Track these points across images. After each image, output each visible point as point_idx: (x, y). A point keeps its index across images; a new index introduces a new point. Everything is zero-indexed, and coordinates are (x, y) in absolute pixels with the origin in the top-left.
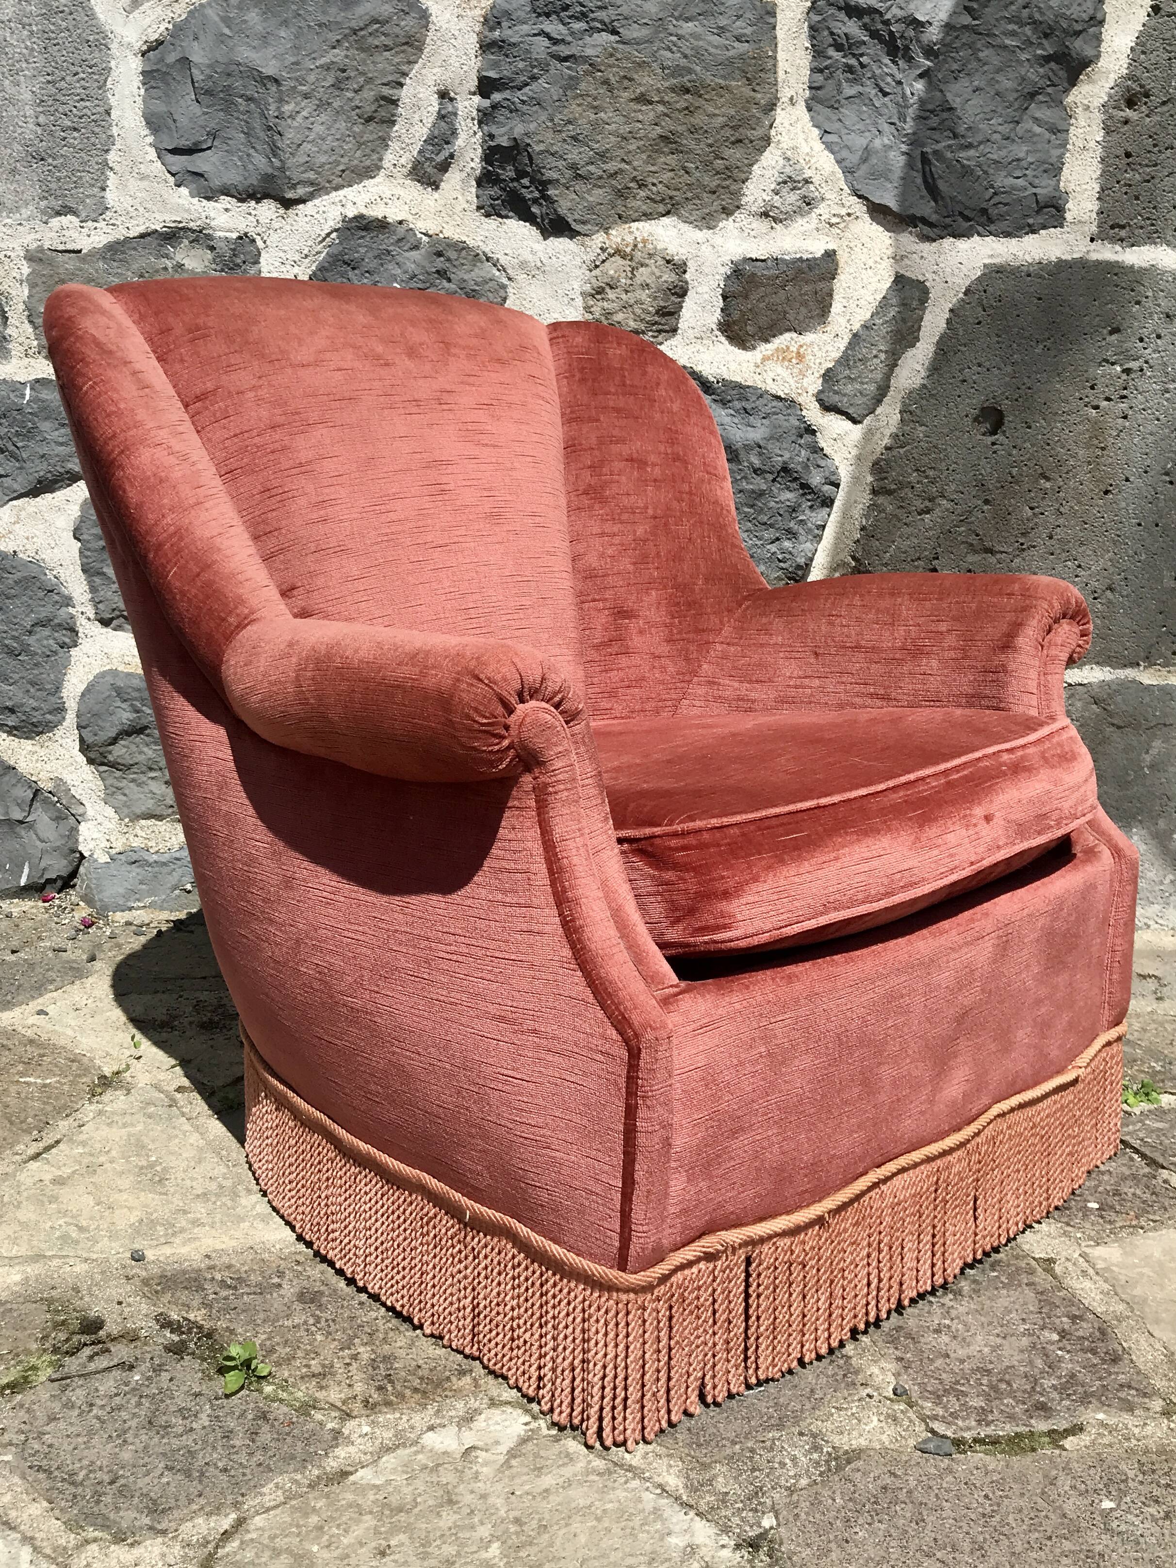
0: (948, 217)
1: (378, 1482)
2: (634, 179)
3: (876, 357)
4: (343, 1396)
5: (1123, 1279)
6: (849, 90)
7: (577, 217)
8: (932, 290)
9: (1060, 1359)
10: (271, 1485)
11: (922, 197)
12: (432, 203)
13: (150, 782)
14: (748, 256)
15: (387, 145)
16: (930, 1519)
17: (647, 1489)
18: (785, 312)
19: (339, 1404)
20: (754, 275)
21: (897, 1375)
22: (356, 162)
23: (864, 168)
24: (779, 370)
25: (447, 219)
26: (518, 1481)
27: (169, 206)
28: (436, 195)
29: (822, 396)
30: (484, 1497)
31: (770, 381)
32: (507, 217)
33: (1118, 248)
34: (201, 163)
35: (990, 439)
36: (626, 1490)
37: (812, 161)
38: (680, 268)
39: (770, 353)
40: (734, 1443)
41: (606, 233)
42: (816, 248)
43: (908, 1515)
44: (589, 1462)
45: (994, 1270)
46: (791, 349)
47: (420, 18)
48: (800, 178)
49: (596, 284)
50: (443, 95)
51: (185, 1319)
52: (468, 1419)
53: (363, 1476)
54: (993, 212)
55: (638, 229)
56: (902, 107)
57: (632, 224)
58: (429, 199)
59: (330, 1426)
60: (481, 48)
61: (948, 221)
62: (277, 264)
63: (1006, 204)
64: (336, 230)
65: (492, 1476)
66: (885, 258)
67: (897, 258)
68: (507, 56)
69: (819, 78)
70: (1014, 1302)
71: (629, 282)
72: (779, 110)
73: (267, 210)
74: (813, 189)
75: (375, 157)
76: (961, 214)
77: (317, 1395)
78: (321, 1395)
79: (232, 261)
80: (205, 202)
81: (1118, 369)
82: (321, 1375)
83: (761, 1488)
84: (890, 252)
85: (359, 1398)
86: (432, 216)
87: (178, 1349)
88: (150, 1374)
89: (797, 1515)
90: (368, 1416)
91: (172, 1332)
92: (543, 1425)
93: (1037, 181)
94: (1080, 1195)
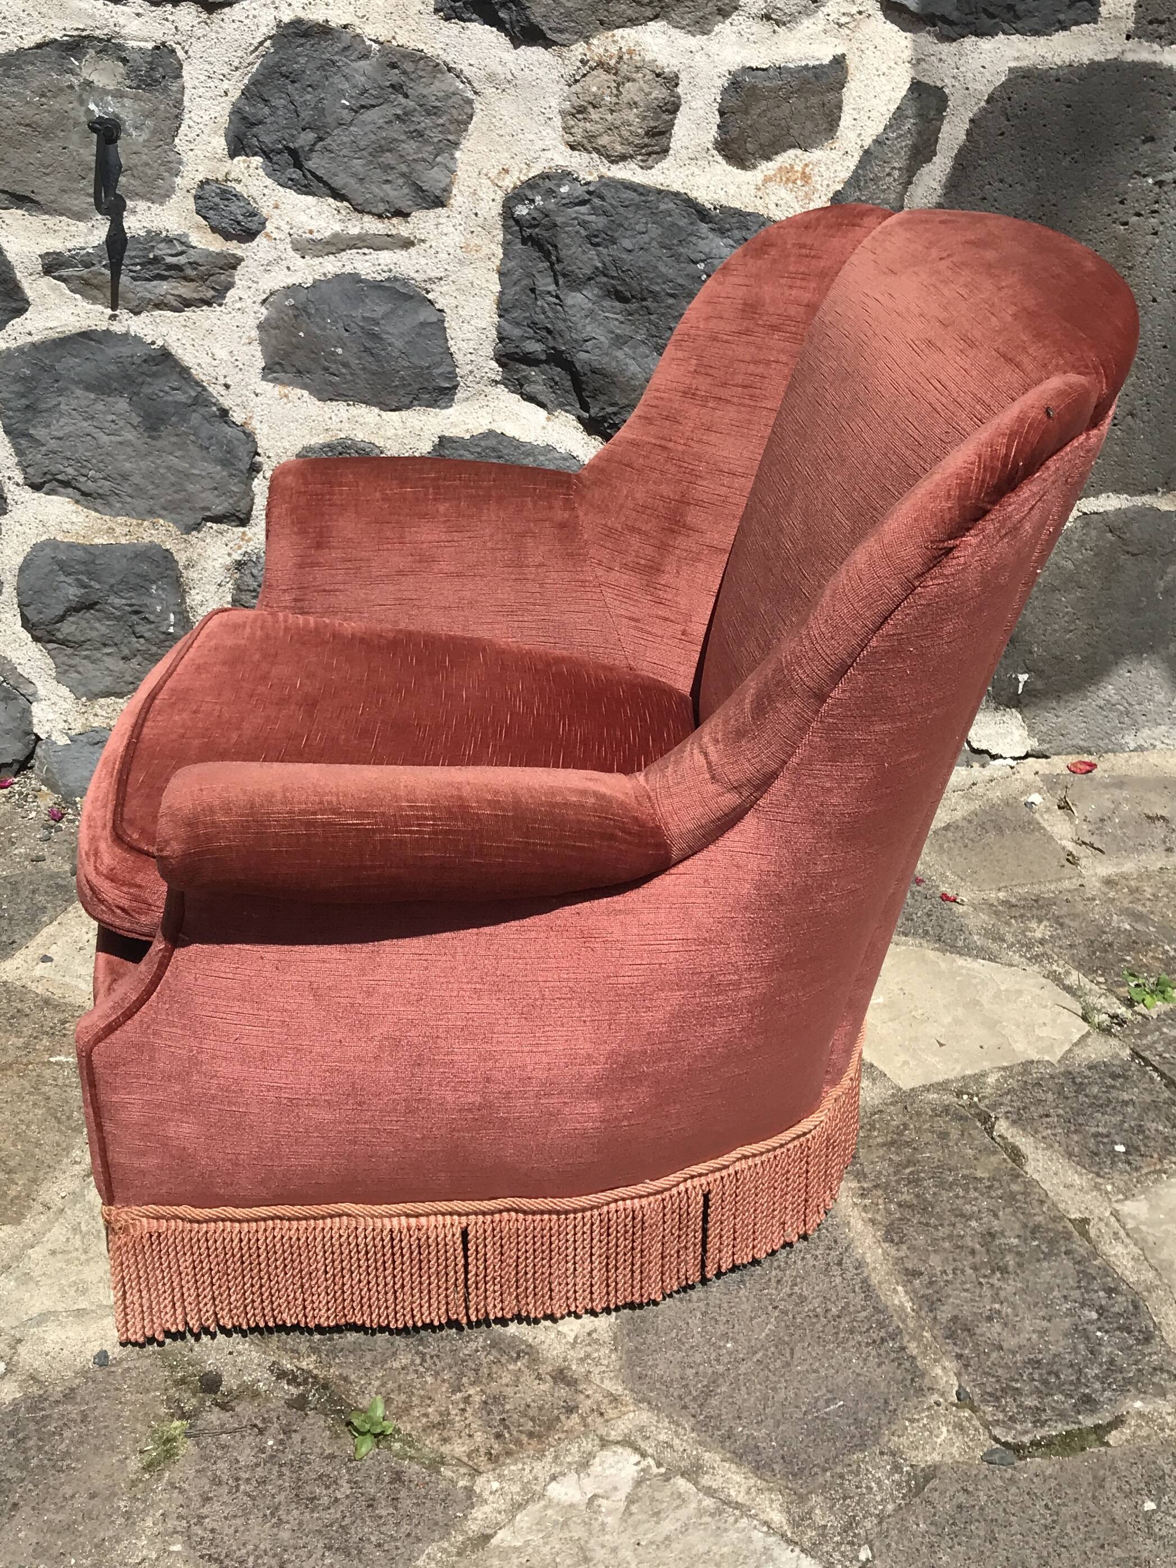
0: (972, 13)
1: (518, 1544)
3: (889, 175)
4: (465, 1448)
5: (1150, 1239)
7: (553, 25)
8: (951, 98)
9: (1100, 1342)
10: (424, 1557)
12: (381, 3)
13: (105, 658)
14: (748, 64)
17: (755, 1528)
18: (789, 128)
19: (465, 1459)
20: (754, 87)
21: (958, 1375)
24: (783, 193)
25: (400, 22)
26: (641, 1529)
27: (68, 12)
30: (614, 1550)
31: (772, 206)
32: (470, 20)
33: (1156, 47)
36: (737, 1531)
38: (671, 81)
39: (771, 173)
40: (825, 1470)
41: (587, 43)
42: (824, 53)
43: (982, 1533)
44: (700, 1501)
45: (1034, 1239)
46: (796, 168)
49: (577, 102)
51: (299, 1369)
52: (584, 1465)
53: (502, 1537)
54: (1021, 8)
55: (622, 38)
57: (616, 31)
59: (461, 1484)
61: (970, 18)
62: (203, 78)
64: (270, 38)
65: (616, 1526)
66: (900, 62)
67: (915, 62)
70: (1055, 1276)
71: (614, 100)
73: (187, 14)
76: (985, 10)
77: (443, 1449)
78: (446, 1449)
79: (150, 76)
80: (111, 5)
81: (1150, 181)
82: (441, 1425)
83: (854, 1517)
84: (907, 54)
85: (482, 1450)
86: (382, 18)
87: (299, 1404)
88: (282, 1436)
89: (889, 1545)
90: (494, 1470)
91: (288, 1384)
92: (652, 1463)
94: (1107, 1136)
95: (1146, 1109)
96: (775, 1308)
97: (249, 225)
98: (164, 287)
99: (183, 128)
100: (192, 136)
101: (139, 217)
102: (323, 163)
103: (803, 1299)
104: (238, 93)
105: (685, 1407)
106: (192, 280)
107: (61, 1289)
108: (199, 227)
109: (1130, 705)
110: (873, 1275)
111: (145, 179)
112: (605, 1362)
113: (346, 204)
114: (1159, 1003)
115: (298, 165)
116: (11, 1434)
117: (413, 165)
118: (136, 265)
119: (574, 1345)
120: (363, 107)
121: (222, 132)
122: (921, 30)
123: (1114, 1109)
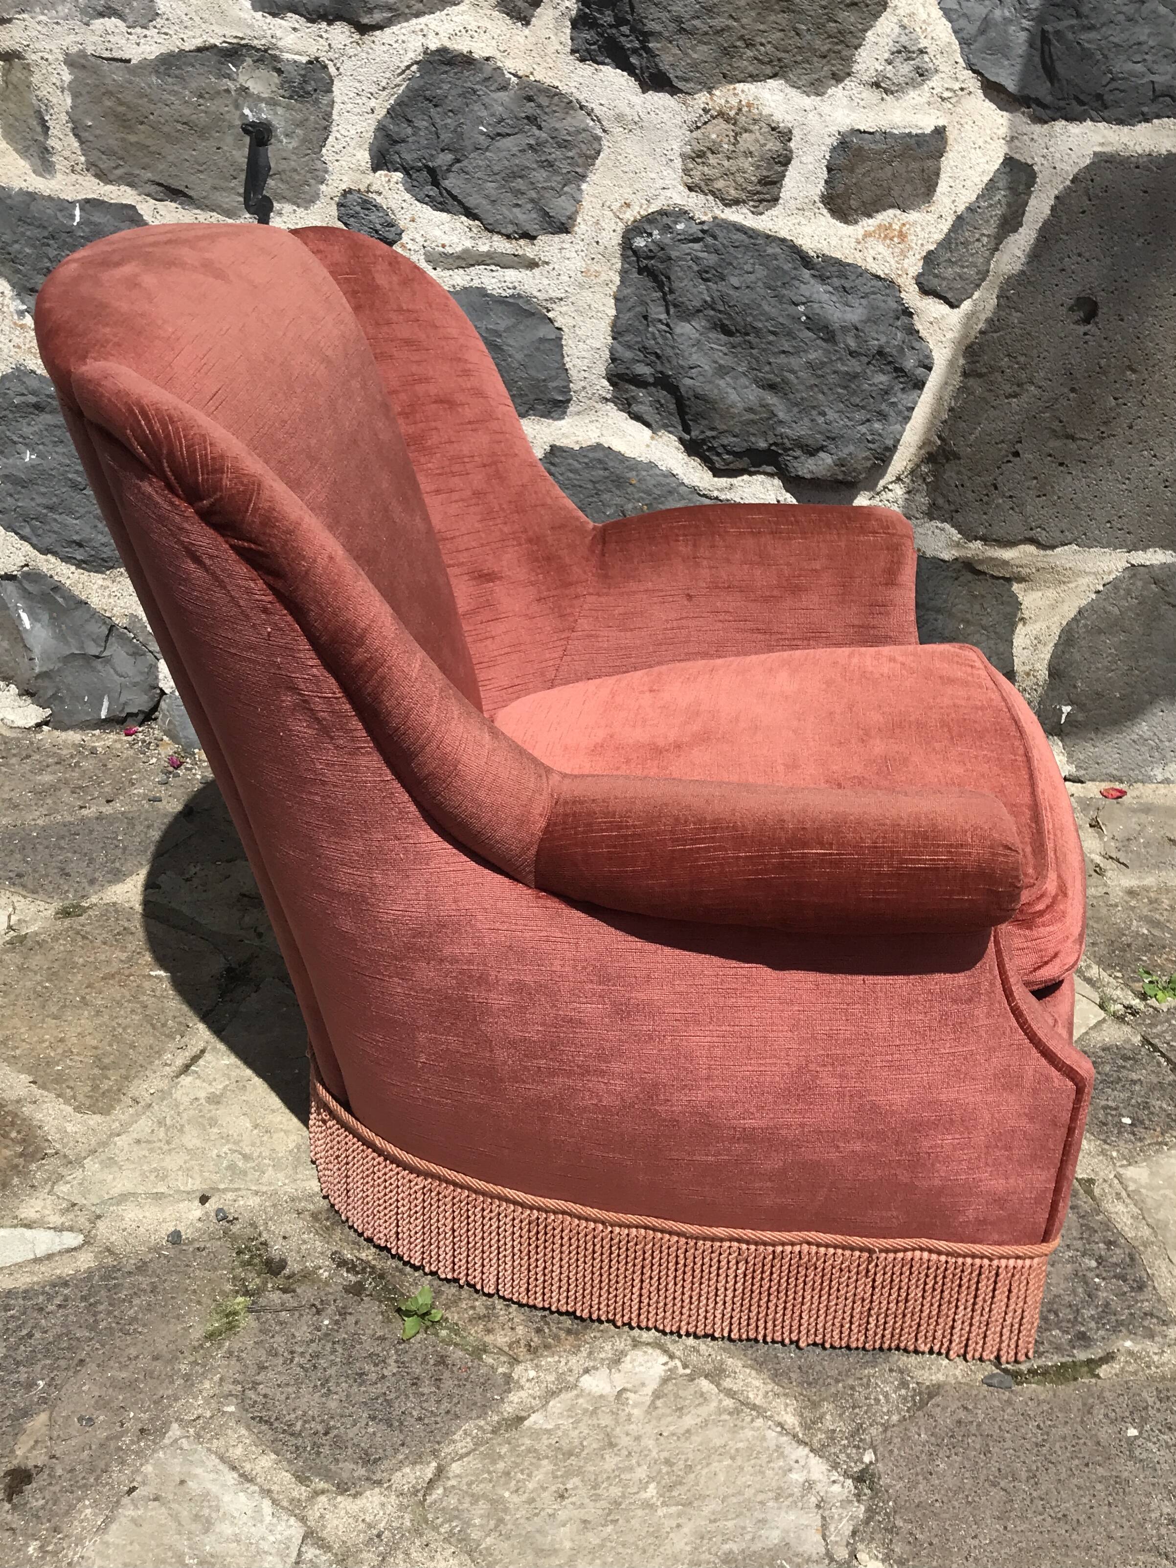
0: (1063, 99)
1: (549, 1427)
2: (741, 38)
3: (978, 240)
4: (507, 1339)
5: (1149, 1202)
7: (680, 74)
8: (1040, 175)
9: (1097, 1287)
10: (461, 1432)
11: (1038, 77)
12: (523, 41)
14: (856, 127)
16: (995, 1450)
17: (769, 1428)
18: (890, 189)
19: (506, 1349)
20: (861, 148)
23: (981, 39)
24: (880, 248)
25: (538, 60)
26: (664, 1422)
27: (229, 20)
28: (526, 31)
29: (922, 280)
30: (638, 1438)
31: (870, 259)
32: (603, 63)
35: (1082, 329)
36: (753, 1429)
37: (929, 30)
38: (785, 135)
39: (872, 229)
40: (837, 1382)
41: (710, 93)
42: (926, 123)
43: (978, 1447)
44: (720, 1401)
46: (894, 226)
48: (914, 48)
49: (697, 146)
51: (358, 1259)
52: (616, 1361)
53: (535, 1420)
54: (1109, 98)
55: (743, 91)
57: (737, 85)
58: (518, 35)
59: (501, 1370)
61: (1062, 103)
62: (352, 95)
63: (1122, 91)
64: (417, 63)
65: (642, 1417)
66: (996, 138)
67: (1011, 140)
71: (732, 148)
73: (340, 34)
74: (927, 59)
76: (1077, 98)
77: (486, 1339)
78: (489, 1339)
79: (303, 88)
80: (270, 18)
82: (486, 1317)
83: (861, 1425)
84: (1002, 131)
85: (522, 1343)
86: (521, 54)
87: (356, 1290)
88: (337, 1317)
89: (891, 1451)
90: (532, 1360)
91: (348, 1272)
92: (679, 1364)
93: (1156, 67)
94: (1115, 1109)
95: (1152, 1089)
97: (386, 234)
99: (331, 140)
100: (338, 147)
101: (285, 218)
102: (459, 183)
104: (384, 112)
107: (143, 1174)
109: (1161, 741)
111: (293, 184)
113: (477, 222)
114: (1169, 999)
115: (436, 183)
116: (84, 1298)
117: (542, 192)
120: (499, 134)
121: (367, 146)
122: (1016, 111)
123: (1123, 1086)
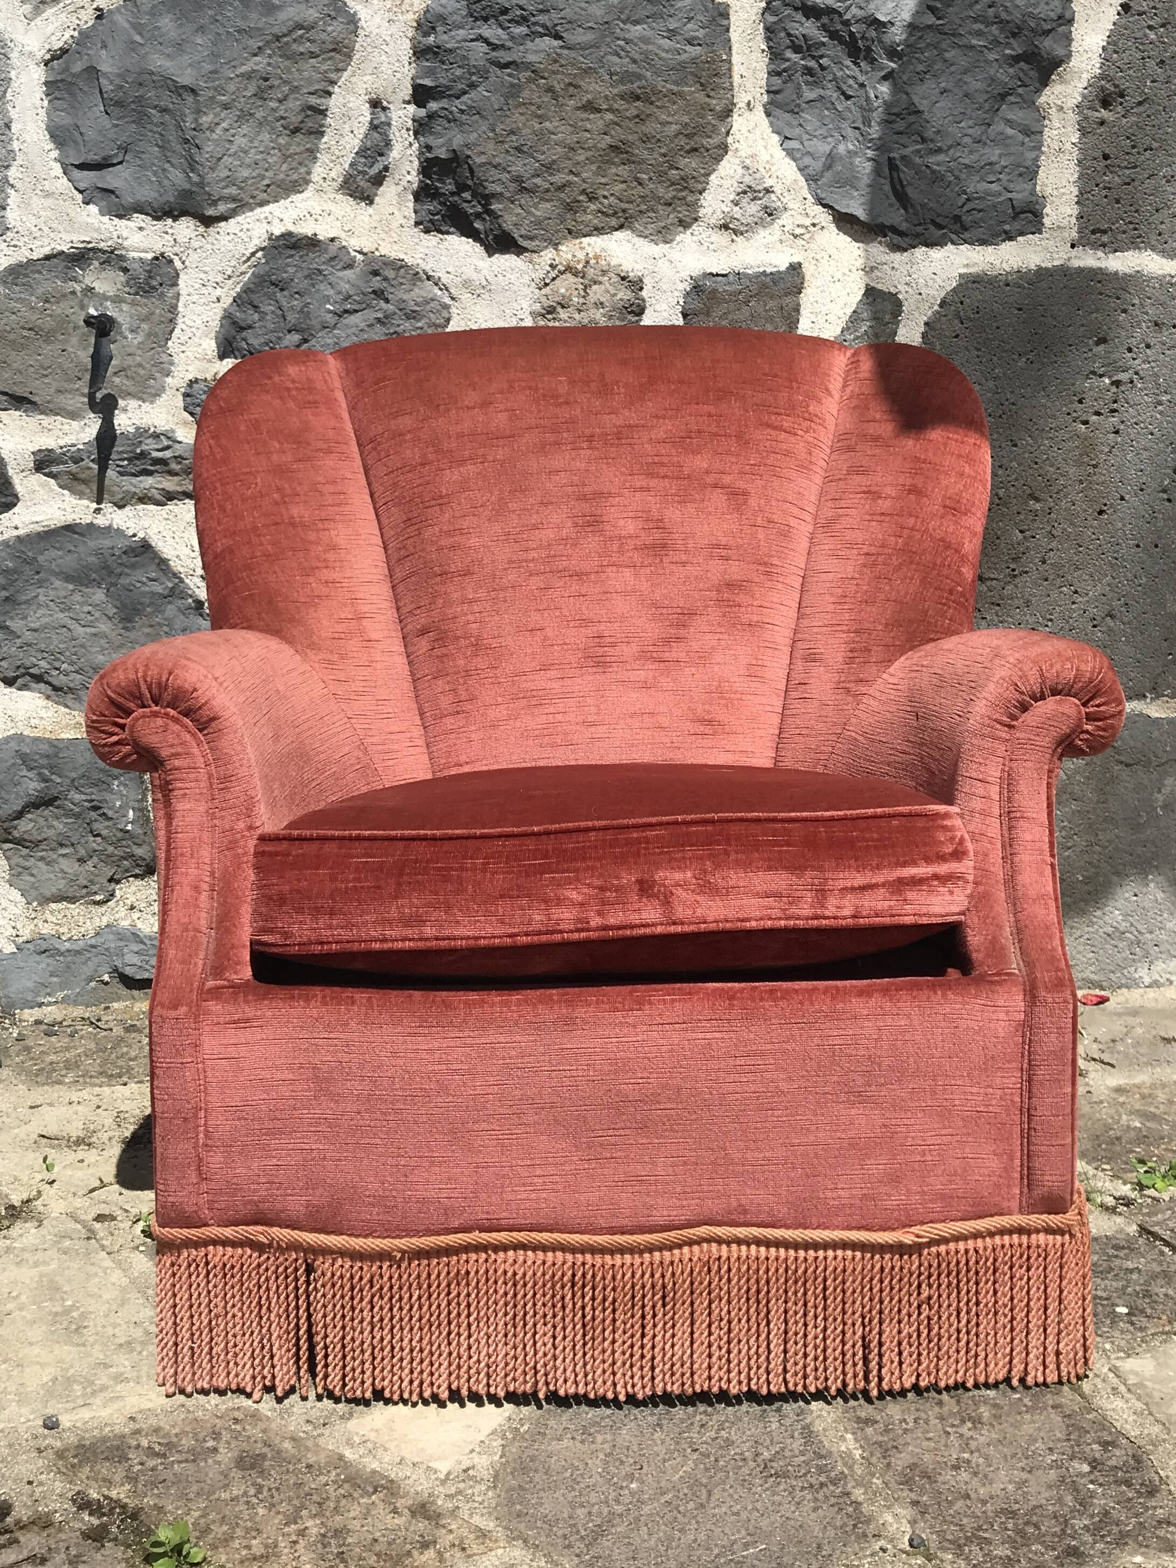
0: (920, 224)
2: (584, 192)
5: (1157, 1395)
6: (809, 94)
7: (523, 232)
8: (905, 303)
9: (1092, 1495)
11: (891, 205)
12: (366, 219)
13: (61, 859)
14: (709, 271)
15: (316, 158)
20: (714, 291)
21: (913, 1523)
22: (282, 176)
23: (829, 175)
25: (383, 236)
27: (76, 226)
28: (370, 210)
32: (448, 233)
33: (1100, 254)
34: (113, 178)
37: (773, 170)
38: (636, 285)
41: (556, 249)
42: (780, 261)
47: (348, 23)
48: (760, 188)
49: (547, 303)
50: (375, 104)
51: (106, 1499)
54: (968, 219)
55: (589, 244)
56: (866, 110)
57: (583, 239)
58: (362, 215)
60: (414, 54)
61: (920, 230)
62: (197, 286)
63: (980, 211)
64: (262, 249)
66: (854, 269)
67: (869, 270)
68: (443, 63)
69: (777, 81)
70: (1039, 1429)
71: (582, 301)
72: (735, 116)
73: (185, 228)
74: (775, 199)
75: (303, 170)
76: (933, 222)
79: (148, 284)
80: (116, 220)
81: (1107, 381)
84: (860, 263)
86: (366, 232)
87: (100, 1533)
93: (1012, 185)
94: (1107, 1299)
96: (696, 1450)
98: (149, 481)
99: (177, 332)
100: (184, 338)
101: (130, 415)
103: (729, 1443)
104: (230, 300)
105: (569, 1546)
106: (176, 474)
108: (186, 423)
110: (817, 1422)
111: (138, 379)
112: (480, 1499)
118: (123, 460)
119: (443, 1482)
120: (347, 312)
121: (213, 335)
122: (872, 241)
123: (1116, 1275)
